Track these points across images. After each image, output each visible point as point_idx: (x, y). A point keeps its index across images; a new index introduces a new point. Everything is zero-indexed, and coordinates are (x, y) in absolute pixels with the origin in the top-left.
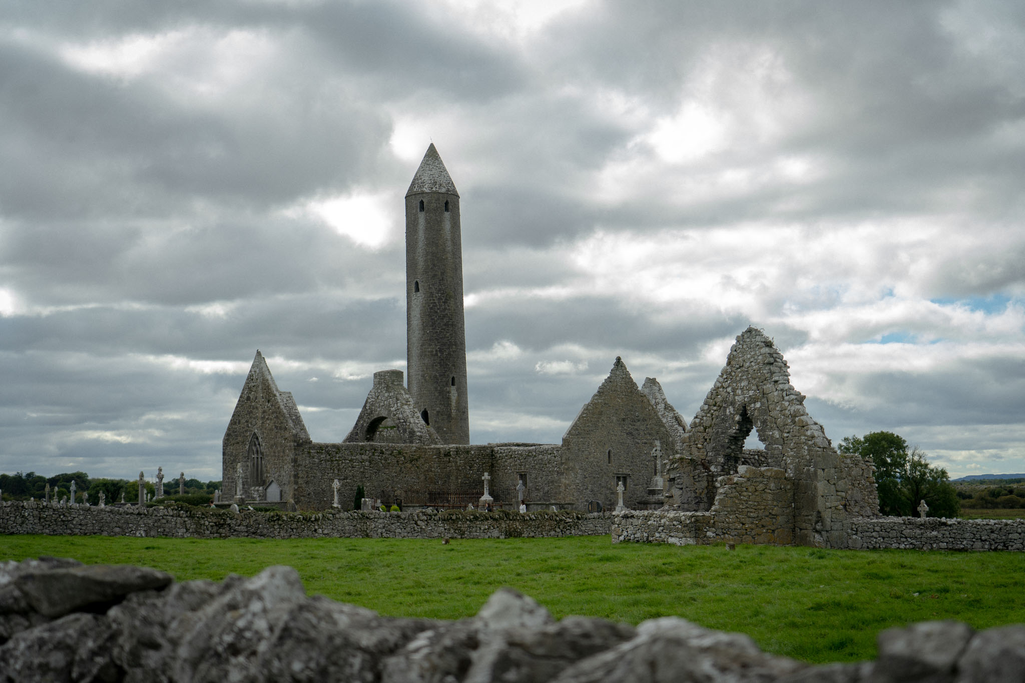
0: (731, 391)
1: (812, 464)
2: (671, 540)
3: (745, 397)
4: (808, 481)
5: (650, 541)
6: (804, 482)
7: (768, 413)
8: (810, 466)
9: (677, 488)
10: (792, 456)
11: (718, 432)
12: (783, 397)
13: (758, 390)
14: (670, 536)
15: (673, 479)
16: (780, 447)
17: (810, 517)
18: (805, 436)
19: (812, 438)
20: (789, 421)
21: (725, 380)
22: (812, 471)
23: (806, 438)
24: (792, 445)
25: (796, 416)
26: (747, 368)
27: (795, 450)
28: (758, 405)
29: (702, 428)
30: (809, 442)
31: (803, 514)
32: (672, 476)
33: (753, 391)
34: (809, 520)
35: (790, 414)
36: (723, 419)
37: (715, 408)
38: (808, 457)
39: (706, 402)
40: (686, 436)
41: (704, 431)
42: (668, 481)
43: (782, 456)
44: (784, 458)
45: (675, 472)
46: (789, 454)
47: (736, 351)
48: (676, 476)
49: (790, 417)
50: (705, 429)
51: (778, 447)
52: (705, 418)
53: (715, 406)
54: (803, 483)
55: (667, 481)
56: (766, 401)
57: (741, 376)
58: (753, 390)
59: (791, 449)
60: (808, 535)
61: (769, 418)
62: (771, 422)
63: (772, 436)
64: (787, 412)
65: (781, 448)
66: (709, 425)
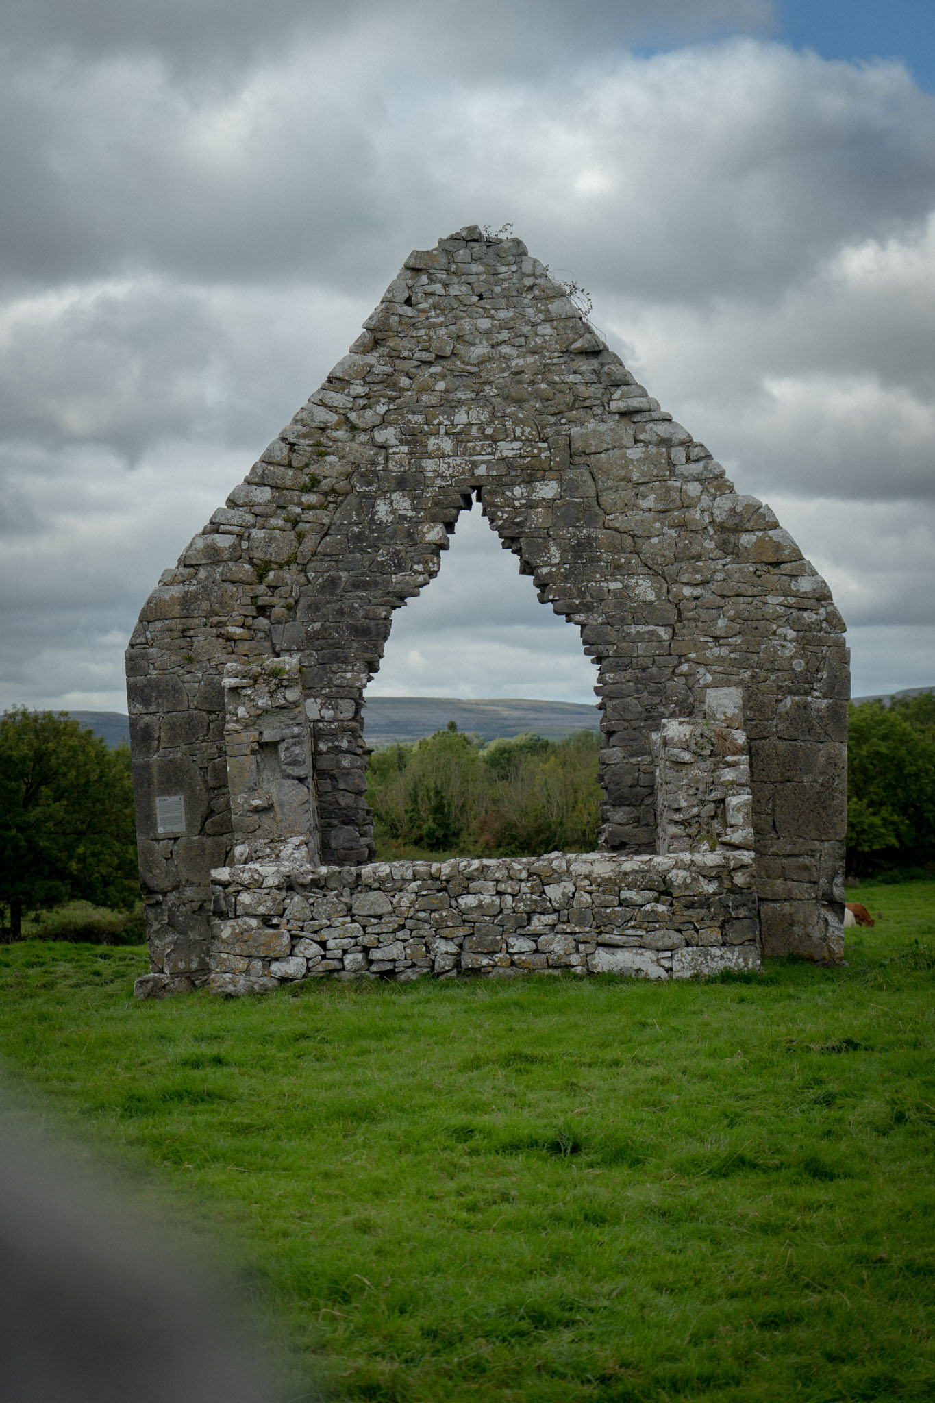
0: (393, 442)
1: (816, 686)
2: (604, 960)
3: (474, 464)
4: (799, 743)
5: (476, 972)
6: (782, 745)
7: (601, 519)
8: (807, 693)
9: (289, 776)
10: (720, 660)
11: (333, 583)
12: (671, 465)
13: (544, 440)
14: (599, 945)
15: (273, 746)
16: (663, 633)
17: (807, 860)
18: (786, 593)
19: (818, 600)
20: (709, 545)
21: (362, 402)
22: (819, 710)
23: (792, 600)
24: (721, 623)
25: (737, 529)
26: (478, 365)
27: (739, 640)
28: (548, 490)
29: (247, 566)
30: (806, 614)
31: (774, 849)
32: (268, 736)
33: (517, 445)
34: (806, 868)
35: (713, 522)
36: (359, 537)
37: (311, 498)
38: (799, 665)
39: (263, 475)
40: (167, 597)
41: (255, 579)
42: (253, 752)
43: (673, 660)
44: (684, 668)
45: (285, 717)
46: (708, 653)
47: (408, 302)
48: (287, 732)
49: (711, 530)
50: (262, 571)
51: (652, 633)
52: (258, 534)
53: (306, 489)
54: (775, 747)
55: (248, 751)
56: (587, 477)
57: (446, 391)
58: (516, 439)
59: (716, 639)
60: (799, 917)
61: (601, 534)
62: (615, 549)
63: (622, 597)
64: (696, 514)
65: (666, 637)
66: (283, 558)
